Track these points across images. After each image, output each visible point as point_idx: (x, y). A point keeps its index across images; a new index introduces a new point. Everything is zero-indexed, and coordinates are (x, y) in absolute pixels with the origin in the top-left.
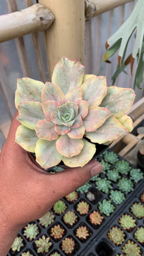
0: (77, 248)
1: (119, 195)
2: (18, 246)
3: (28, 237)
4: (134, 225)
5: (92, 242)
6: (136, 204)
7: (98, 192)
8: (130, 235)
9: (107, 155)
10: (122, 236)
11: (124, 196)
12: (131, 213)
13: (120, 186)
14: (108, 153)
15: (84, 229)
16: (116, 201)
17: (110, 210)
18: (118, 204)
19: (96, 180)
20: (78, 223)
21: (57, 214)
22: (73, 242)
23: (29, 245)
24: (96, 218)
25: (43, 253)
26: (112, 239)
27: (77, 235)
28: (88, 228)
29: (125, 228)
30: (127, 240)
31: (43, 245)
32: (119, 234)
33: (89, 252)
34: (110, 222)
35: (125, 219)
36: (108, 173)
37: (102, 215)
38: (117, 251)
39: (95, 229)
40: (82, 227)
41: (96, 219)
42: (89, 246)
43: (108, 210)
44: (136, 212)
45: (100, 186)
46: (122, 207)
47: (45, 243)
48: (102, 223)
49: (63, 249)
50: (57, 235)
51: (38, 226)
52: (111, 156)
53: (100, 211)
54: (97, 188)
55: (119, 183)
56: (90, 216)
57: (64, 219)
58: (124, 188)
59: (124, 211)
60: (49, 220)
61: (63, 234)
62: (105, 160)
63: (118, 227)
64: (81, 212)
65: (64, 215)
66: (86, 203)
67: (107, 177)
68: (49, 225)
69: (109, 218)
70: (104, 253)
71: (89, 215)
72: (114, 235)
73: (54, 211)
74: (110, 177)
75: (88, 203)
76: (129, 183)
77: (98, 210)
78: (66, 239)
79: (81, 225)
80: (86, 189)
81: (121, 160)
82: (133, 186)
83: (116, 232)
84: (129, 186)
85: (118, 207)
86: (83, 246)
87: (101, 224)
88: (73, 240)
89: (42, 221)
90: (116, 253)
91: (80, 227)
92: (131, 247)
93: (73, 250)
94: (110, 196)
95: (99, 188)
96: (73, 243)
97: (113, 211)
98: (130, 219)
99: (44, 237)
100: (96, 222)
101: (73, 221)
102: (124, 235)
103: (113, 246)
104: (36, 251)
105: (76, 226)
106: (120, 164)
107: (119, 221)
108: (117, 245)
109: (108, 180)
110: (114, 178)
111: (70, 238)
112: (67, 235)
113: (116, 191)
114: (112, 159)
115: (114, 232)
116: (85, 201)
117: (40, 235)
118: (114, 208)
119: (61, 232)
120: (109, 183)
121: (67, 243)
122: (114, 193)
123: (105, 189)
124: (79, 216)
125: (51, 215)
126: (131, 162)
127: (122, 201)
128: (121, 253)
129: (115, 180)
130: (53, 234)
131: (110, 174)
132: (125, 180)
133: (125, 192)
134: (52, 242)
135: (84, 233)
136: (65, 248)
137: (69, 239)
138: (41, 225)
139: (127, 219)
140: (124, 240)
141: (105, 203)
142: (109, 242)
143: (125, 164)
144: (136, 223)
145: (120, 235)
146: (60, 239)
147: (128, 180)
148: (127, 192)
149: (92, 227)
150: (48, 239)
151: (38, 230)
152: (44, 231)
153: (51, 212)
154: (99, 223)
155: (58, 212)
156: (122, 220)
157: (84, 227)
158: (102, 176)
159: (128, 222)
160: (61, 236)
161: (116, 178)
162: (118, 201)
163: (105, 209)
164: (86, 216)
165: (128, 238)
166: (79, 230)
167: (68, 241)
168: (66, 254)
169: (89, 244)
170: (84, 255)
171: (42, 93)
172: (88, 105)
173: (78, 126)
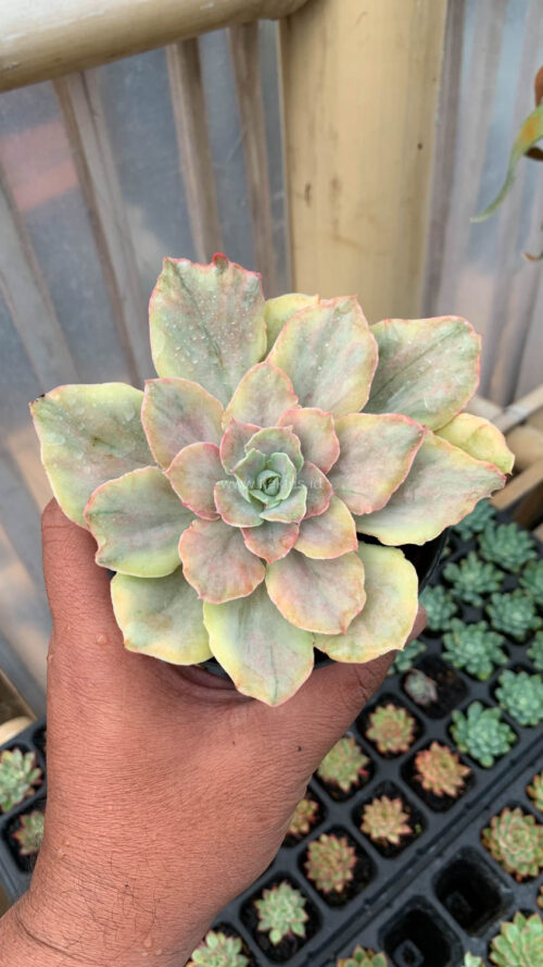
0: (366, 874)
5: (424, 859)
7: (449, 673)
9: (490, 536)
14: (496, 528)
15: (392, 805)
16: (521, 713)
17: (496, 743)
18: (529, 726)
19: (446, 626)
20: (371, 785)
22: (351, 850)
24: (442, 770)
26: (498, 852)
27: (365, 828)
28: (407, 806)
33: (410, 892)
34: (495, 790)
36: (491, 603)
37: (466, 759)
38: (518, 900)
39: (435, 810)
40: (385, 800)
41: (440, 775)
42: (410, 871)
43: (488, 745)
45: (458, 651)
48: (462, 791)
49: (311, 875)
52: (507, 539)
53: (455, 743)
54: (446, 656)
55: (535, 644)
56: (419, 761)
61: (313, 818)
62: (481, 552)
63: (526, 812)
64: (385, 743)
66: (402, 713)
67: (487, 618)
69: (492, 776)
70: (464, 902)
71: (414, 756)
72: (509, 838)
74: (501, 620)
75: (411, 714)
77: (449, 741)
78: (324, 838)
79: (379, 791)
80: (403, 660)
83: (518, 828)
85: (528, 738)
86: (386, 869)
87: (459, 796)
88: (349, 845)
90: (514, 907)
91: (379, 798)
93: (351, 882)
94: (499, 693)
95: (457, 657)
96: (349, 856)
97: (506, 749)
100: (439, 784)
101: (350, 774)
103: (502, 880)
105: (361, 795)
107: (530, 789)
108: (519, 878)
109: (491, 629)
110: (516, 624)
111: (339, 837)
112: (327, 825)
113: (523, 675)
114: (512, 551)
115: (510, 827)
116: (398, 704)
118: (512, 737)
119: (305, 814)
120: (494, 642)
121: (329, 854)
122: (513, 683)
123: (479, 665)
124: (376, 757)
128: (535, 908)
129: (519, 633)
131: (500, 609)
135: (392, 823)
136: (318, 871)
137: (334, 841)
141: (478, 718)
142: (486, 862)
145: (531, 840)
146: (300, 838)
149: (422, 804)
154: (452, 792)
157: (392, 798)
158: (470, 614)
160: (305, 828)
161: (525, 626)
163: (474, 740)
164: (402, 760)
166: (375, 812)
167: (331, 845)
168: (320, 893)
169: (411, 864)
170: (389, 905)
171: (144, 428)
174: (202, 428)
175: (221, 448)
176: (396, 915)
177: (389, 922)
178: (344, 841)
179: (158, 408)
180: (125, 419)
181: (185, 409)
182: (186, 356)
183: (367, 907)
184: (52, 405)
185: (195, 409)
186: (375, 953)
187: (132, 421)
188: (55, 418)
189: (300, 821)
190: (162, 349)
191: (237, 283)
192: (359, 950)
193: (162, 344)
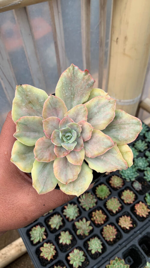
0: (119, 237)
2: (58, 224)
3: (67, 216)
5: (136, 234)
7: (146, 182)
15: (128, 218)
19: (145, 169)
20: (121, 212)
21: (100, 199)
22: (116, 230)
23: (69, 225)
24: (142, 210)
25: (83, 236)
27: (119, 224)
28: (132, 219)
33: (132, 243)
37: (149, 207)
39: (140, 221)
40: (125, 216)
41: (142, 211)
42: (132, 237)
45: (148, 176)
47: (85, 226)
49: (104, 236)
50: (98, 220)
51: (78, 207)
53: (146, 203)
54: (145, 177)
56: (136, 206)
57: (107, 205)
60: (90, 204)
61: (105, 220)
64: (126, 201)
65: (107, 201)
66: (132, 192)
68: (90, 209)
70: (146, 247)
71: (134, 205)
73: (96, 195)
75: (134, 193)
78: (108, 226)
79: (124, 214)
80: (133, 178)
86: (125, 236)
87: (147, 217)
88: (115, 228)
89: (83, 203)
91: (124, 216)
93: (114, 239)
96: (115, 231)
99: (84, 220)
100: (141, 213)
101: (116, 208)
104: (76, 232)
105: (119, 215)
111: (112, 226)
112: (109, 222)
116: (131, 190)
117: (80, 217)
119: (102, 218)
121: (109, 230)
124: (123, 204)
125: (93, 198)
130: (95, 218)
134: (92, 226)
135: (127, 223)
136: (106, 235)
137: (111, 227)
138: (82, 207)
146: (101, 225)
149: (136, 219)
150: (89, 222)
151: (79, 212)
152: (85, 214)
153: (93, 195)
154: (145, 216)
155: (101, 197)
157: (127, 216)
160: (103, 222)
164: (131, 206)
166: (123, 220)
167: (110, 228)
168: (106, 241)
169: (132, 235)
170: (125, 246)
171: (44, 106)
172: (92, 130)
173: (79, 150)
174: (59, 113)
175: (61, 121)
176: (127, 249)
177: (125, 251)
178: (114, 227)
179: (50, 103)
180: (40, 101)
181: (57, 106)
182: (65, 92)
183: (119, 246)
184: (23, 88)
185: (59, 107)
186: (121, 259)
187: (42, 102)
188: (22, 92)
189: (101, 220)
190: (59, 87)
191: (88, 80)
192: (116, 258)
193: (60, 86)
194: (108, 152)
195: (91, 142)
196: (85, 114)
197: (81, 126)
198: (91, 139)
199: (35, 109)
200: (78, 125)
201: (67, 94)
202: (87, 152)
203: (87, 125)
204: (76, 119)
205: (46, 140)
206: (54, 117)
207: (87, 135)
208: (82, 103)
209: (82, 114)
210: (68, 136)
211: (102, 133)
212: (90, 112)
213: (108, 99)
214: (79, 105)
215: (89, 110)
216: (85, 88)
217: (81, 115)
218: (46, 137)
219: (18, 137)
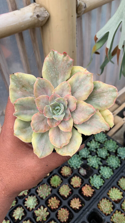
1: (108, 170)
2: (20, 215)
4: (121, 197)
6: (123, 178)
8: (117, 206)
9: (97, 135)
10: (111, 206)
11: (112, 171)
12: (118, 186)
13: (109, 162)
19: (88, 157)
21: (54, 188)
29: (113, 200)
30: (115, 210)
31: (42, 215)
32: (108, 205)
35: (113, 191)
44: (123, 185)
46: (111, 180)
47: (43, 213)
52: (100, 136)
58: (112, 164)
59: (113, 184)
60: (46, 193)
62: (95, 139)
65: (59, 188)
66: (78, 178)
75: (80, 178)
76: (116, 160)
80: (78, 166)
81: (109, 140)
82: (120, 162)
84: (117, 162)
89: (40, 193)
92: (118, 216)
98: (118, 191)
101: (67, 193)
102: (112, 206)
106: (108, 143)
116: (78, 176)
121: (63, 212)
126: (118, 141)
127: (110, 176)
132: (113, 158)
133: (113, 167)
136: (60, 217)
137: (64, 209)
138: (39, 196)
139: (115, 192)
140: (112, 210)
143: (113, 143)
144: (122, 195)
147: (116, 157)
148: (114, 167)
155: (54, 186)
156: (111, 193)
159: (115, 194)
162: (107, 176)
165: (116, 209)
171: (34, 88)
172: (76, 101)
173: (68, 119)
174: (48, 91)
175: (50, 97)
179: (38, 84)
180: (31, 84)
181: (45, 86)
182: (50, 73)
184: (15, 76)
185: (47, 87)
187: (33, 84)
188: (15, 79)
191: (67, 60)
193: (45, 69)
194: (92, 118)
195: (77, 111)
196: (69, 89)
197: (66, 99)
198: (76, 109)
199: (28, 91)
200: (64, 99)
201: (52, 75)
202: (75, 120)
203: (71, 98)
204: (62, 94)
205: (40, 115)
206: (44, 95)
207: (73, 106)
208: (66, 80)
209: (67, 89)
210: (58, 109)
211: (85, 103)
212: (74, 87)
213: (86, 74)
214: (63, 82)
215: (72, 86)
216: (66, 68)
217: (66, 91)
218: (40, 112)
219: (17, 115)
